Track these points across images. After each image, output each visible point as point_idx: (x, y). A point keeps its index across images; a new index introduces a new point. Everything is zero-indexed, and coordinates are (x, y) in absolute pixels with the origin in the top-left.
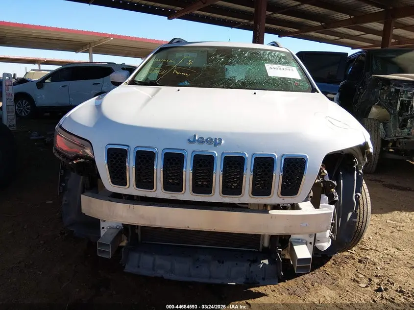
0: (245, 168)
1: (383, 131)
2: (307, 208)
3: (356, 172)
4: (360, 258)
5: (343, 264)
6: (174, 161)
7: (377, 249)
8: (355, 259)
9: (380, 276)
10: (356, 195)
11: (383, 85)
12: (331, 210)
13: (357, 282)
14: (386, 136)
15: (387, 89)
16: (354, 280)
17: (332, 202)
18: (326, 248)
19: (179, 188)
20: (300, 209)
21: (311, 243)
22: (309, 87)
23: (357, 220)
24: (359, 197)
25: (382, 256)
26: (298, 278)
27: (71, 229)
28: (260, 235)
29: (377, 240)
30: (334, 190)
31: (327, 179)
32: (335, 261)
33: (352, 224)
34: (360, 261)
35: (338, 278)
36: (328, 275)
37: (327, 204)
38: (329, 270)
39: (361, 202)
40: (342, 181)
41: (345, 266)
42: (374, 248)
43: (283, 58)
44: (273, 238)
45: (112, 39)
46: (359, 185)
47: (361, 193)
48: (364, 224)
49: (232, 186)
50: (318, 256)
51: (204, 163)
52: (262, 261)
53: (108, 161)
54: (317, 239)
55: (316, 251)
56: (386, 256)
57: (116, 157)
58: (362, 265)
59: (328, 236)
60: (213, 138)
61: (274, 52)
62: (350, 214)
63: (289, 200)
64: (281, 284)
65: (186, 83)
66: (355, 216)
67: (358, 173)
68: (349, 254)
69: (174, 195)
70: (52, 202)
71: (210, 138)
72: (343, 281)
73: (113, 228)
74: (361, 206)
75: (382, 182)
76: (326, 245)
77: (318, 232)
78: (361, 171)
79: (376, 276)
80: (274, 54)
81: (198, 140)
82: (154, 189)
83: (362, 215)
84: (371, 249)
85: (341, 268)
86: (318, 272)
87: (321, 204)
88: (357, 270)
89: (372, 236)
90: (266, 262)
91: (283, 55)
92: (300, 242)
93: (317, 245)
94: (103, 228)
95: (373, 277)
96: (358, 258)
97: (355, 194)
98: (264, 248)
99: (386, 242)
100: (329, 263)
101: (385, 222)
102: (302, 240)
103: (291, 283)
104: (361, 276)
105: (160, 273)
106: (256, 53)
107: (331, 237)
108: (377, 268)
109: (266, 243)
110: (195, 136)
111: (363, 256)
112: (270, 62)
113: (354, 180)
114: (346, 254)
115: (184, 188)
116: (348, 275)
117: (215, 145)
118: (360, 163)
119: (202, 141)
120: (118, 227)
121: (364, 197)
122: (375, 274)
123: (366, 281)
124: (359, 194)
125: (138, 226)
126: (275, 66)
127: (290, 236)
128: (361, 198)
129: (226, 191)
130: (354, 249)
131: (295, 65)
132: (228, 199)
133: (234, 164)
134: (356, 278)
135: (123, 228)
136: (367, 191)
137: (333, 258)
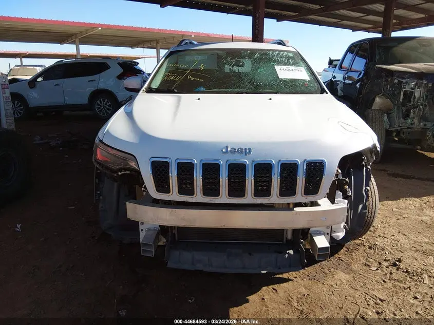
0: (273, 174)
1: (387, 121)
2: (325, 204)
3: (365, 168)
4: (370, 245)
5: (355, 251)
6: (211, 170)
7: (385, 236)
8: (365, 246)
9: (388, 260)
10: (366, 189)
11: (387, 76)
12: (345, 203)
13: (369, 266)
14: (390, 126)
15: (391, 80)
16: (366, 264)
17: (345, 197)
18: (341, 238)
19: (216, 193)
20: (320, 205)
21: (328, 234)
22: (318, 88)
23: (367, 211)
24: (368, 190)
25: (390, 242)
26: (315, 265)
27: (109, 233)
28: (284, 229)
29: (384, 227)
30: (347, 187)
31: (341, 177)
32: (348, 249)
33: (362, 215)
34: (370, 248)
35: (351, 263)
36: (343, 261)
37: (341, 199)
38: (342, 257)
39: (370, 195)
40: (353, 177)
41: (357, 252)
42: (382, 235)
43: (291, 58)
44: (295, 231)
45: (100, 29)
46: (368, 180)
47: (370, 187)
48: (373, 214)
49: (262, 189)
50: (333, 245)
51: (237, 171)
52: (287, 252)
53: (152, 172)
54: (333, 229)
55: (332, 240)
56: (393, 242)
57: (160, 169)
58: (372, 251)
59: (342, 227)
60: (243, 148)
61: (282, 53)
62: (361, 206)
63: (310, 198)
64: (302, 271)
65: (202, 89)
66: (365, 207)
67: (367, 169)
68: (360, 242)
69: (211, 199)
70: (73, 207)
71: (241, 149)
72: (356, 266)
73: (151, 230)
74: (370, 198)
75: (387, 171)
76: (341, 235)
77: (334, 225)
78: (369, 167)
79: (385, 260)
80: (282, 54)
81: (230, 151)
82: (195, 195)
83: (371, 207)
84: (379, 236)
85: (354, 254)
86: (334, 259)
87: (336, 199)
88: (368, 256)
89: (380, 224)
90: (291, 252)
91: (291, 55)
92: (319, 233)
93: (334, 235)
94: (142, 230)
95: (382, 261)
96: (368, 245)
97: (364, 188)
98: (287, 241)
99: (393, 229)
100: (342, 251)
101: (391, 210)
102: (320, 231)
103: (310, 269)
104: (372, 260)
105: (199, 267)
106: (266, 54)
107: (345, 227)
108: (385, 253)
109: (289, 236)
110: (227, 147)
111: (372, 243)
112: (280, 63)
113: (364, 175)
114: (357, 241)
115: (221, 194)
116: (360, 260)
117: (246, 155)
118: (368, 161)
119: (234, 151)
120: (155, 229)
121: (372, 190)
122: (384, 258)
123: (376, 264)
124: (368, 188)
125: (175, 227)
126: (285, 67)
127: (309, 229)
128: (370, 191)
129: (257, 193)
130: (364, 237)
131: (303, 66)
132: (259, 201)
133: (263, 170)
134: (367, 263)
135: (160, 229)
136: (375, 184)
137: (346, 245)
